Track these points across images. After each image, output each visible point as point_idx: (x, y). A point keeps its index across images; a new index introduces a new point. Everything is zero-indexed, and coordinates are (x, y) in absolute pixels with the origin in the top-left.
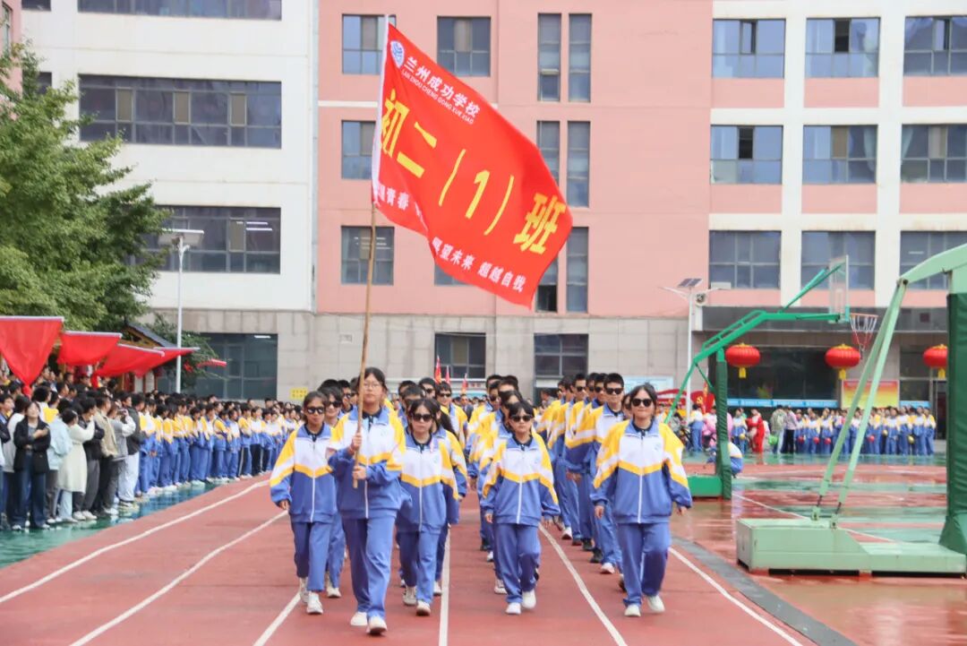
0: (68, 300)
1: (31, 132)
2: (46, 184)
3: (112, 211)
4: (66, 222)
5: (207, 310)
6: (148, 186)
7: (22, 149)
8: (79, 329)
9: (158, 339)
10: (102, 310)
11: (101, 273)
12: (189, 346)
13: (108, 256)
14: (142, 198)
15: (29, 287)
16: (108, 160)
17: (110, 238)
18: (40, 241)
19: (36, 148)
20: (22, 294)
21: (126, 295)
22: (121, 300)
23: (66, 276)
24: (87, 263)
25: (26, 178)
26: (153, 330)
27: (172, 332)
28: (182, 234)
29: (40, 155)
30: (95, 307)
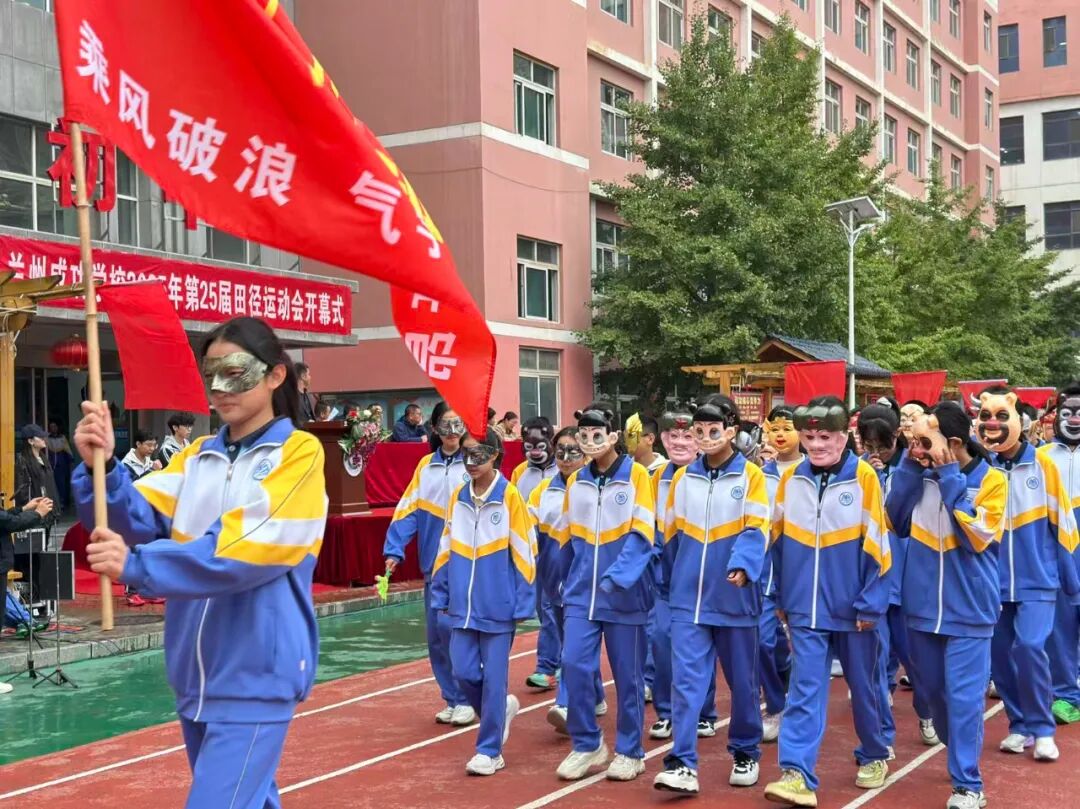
0: (1022, 365)
1: (994, 255)
2: (1005, 288)
3: (1058, 300)
7: (988, 267)
8: (1031, 386)
10: (1047, 372)
11: (1049, 345)
13: (1056, 332)
15: (993, 359)
16: (1047, 267)
17: (1055, 319)
19: (997, 265)
20: (988, 364)
21: (1069, 359)
22: (1065, 362)
23: (1024, 349)
24: (1040, 338)
25: (991, 286)
29: (999, 269)
30: (1042, 370)
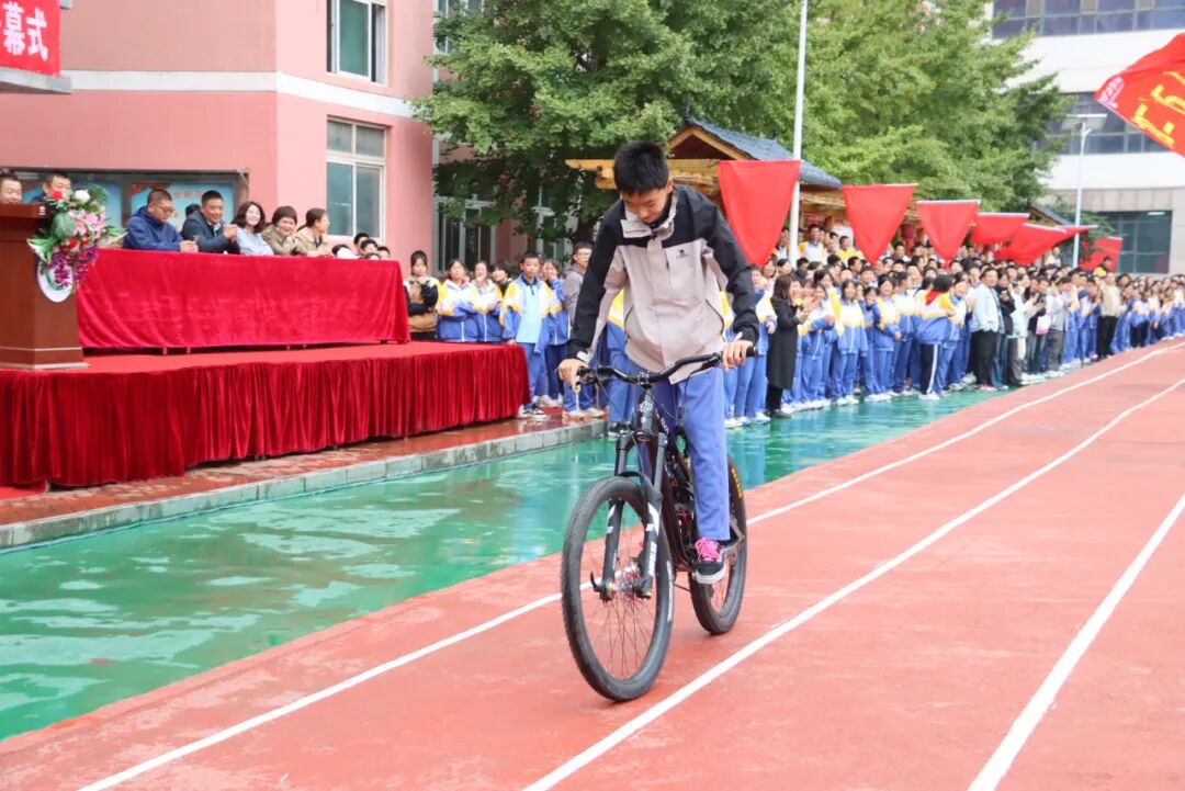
0: (980, 184)
1: (954, 34)
2: (965, 80)
3: (1021, 101)
4: (981, 113)
5: (1102, 190)
6: (1055, 75)
7: (947, 50)
8: (989, 211)
9: (1057, 218)
10: (1009, 193)
11: (1009, 158)
12: (1085, 224)
13: (1015, 143)
14: (1049, 87)
15: (946, 173)
16: (1021, 53)
17: (1018, 126)
18: (957, 133)
19: (958, 48)
20: (942, 181)
21: (1029, 178)
22: (1025, 182)
23: (978, 163)
24: (996, 150)
25: (949, 76)
26: (1053, 210)
27: (1072, 211)
28: (1085, 119)
29: (961, 54)
30: (1003, 190)
